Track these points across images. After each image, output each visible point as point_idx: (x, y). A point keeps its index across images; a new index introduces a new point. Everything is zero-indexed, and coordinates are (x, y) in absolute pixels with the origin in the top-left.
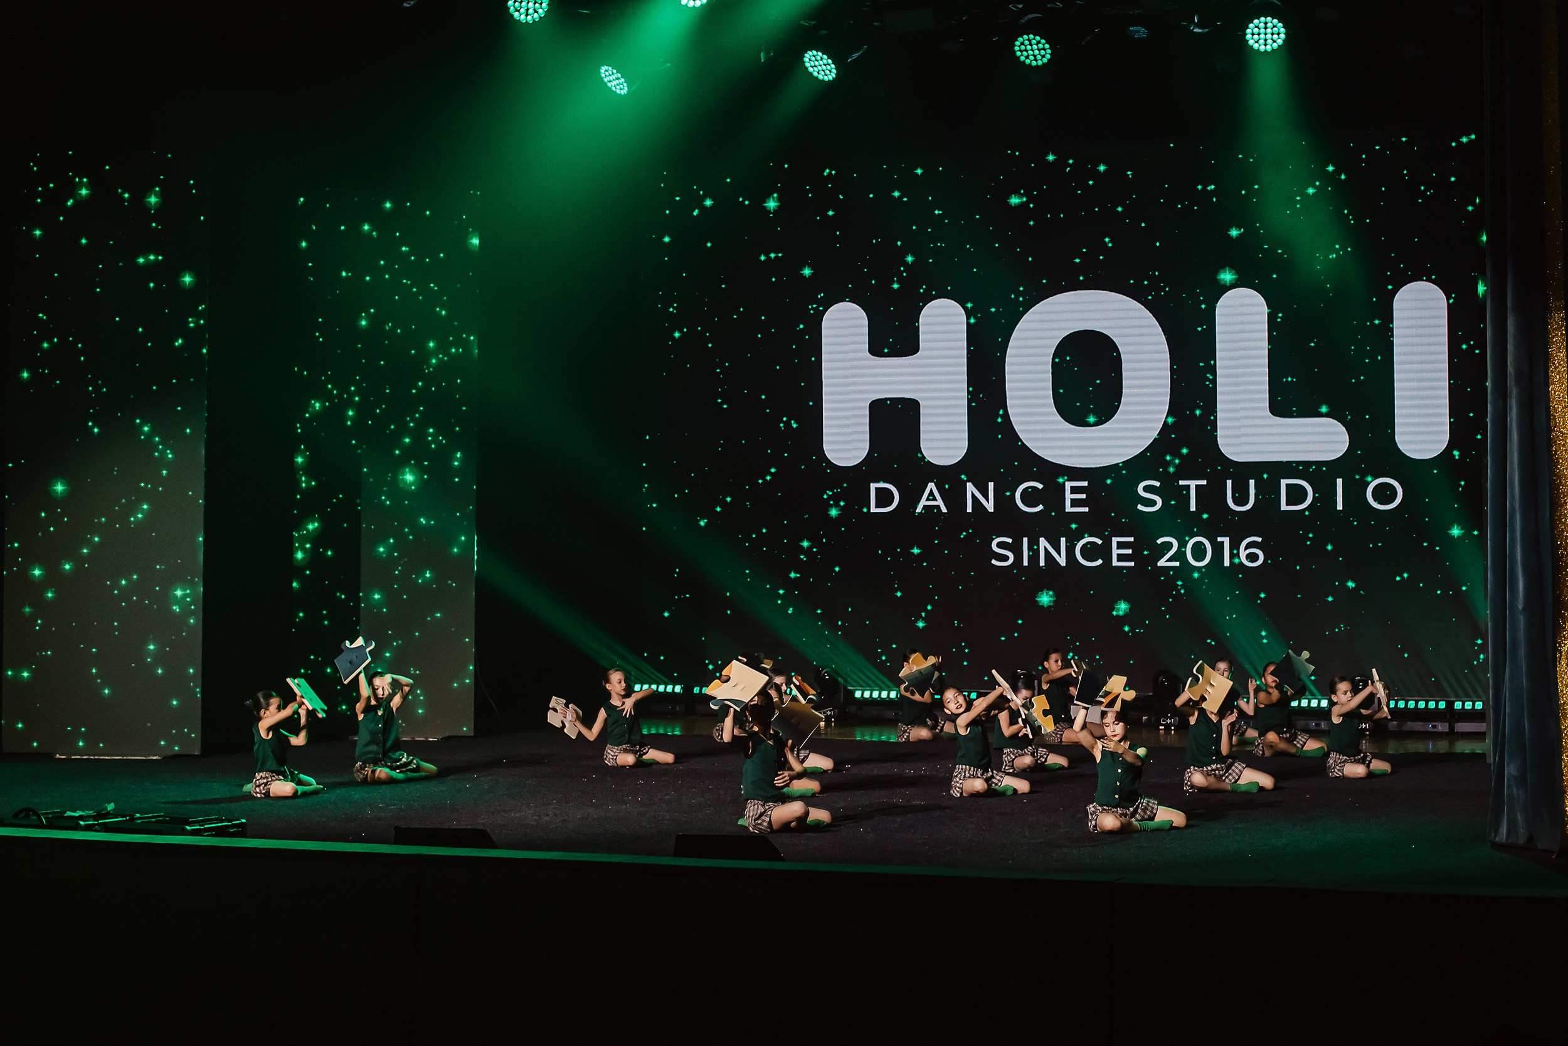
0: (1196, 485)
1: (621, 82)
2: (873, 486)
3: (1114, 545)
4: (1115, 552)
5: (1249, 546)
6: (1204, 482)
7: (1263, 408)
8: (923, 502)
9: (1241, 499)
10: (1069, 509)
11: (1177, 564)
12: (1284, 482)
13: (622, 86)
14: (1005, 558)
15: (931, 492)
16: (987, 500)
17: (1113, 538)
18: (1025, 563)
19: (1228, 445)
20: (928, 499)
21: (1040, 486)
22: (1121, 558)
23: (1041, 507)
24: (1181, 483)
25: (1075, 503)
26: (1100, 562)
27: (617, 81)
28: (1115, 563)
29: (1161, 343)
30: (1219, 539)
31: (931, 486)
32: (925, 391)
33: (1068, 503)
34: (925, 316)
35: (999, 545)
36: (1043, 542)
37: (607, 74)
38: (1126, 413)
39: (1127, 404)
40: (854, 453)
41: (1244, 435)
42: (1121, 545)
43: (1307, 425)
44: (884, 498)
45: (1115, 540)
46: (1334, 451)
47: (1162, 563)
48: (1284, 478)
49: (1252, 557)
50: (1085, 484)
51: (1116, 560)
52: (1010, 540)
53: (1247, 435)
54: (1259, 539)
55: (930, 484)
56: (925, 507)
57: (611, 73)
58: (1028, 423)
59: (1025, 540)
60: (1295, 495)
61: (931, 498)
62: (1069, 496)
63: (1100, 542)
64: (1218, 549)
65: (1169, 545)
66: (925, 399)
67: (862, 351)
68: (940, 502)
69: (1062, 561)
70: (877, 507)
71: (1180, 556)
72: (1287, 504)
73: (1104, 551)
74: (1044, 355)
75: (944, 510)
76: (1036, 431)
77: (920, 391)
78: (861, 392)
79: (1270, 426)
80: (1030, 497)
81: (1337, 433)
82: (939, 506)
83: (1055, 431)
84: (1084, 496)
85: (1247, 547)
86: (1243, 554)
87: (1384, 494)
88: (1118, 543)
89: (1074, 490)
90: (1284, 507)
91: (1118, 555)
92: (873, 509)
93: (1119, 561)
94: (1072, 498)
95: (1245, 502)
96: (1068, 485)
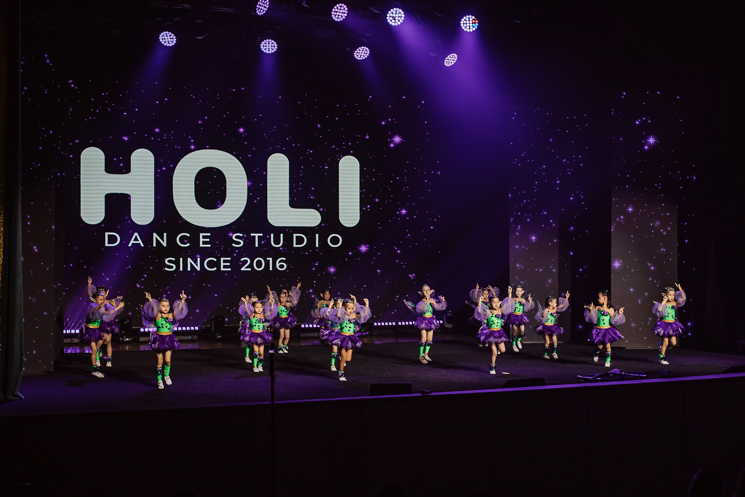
0: (258, 236)
2: (107, 234)
3: (222, 261)
4: (222, 264)
6: (261, 235)
7: (287, 204)
8: (132, 241)
9: (277, 241)
10: (201, 245)
11: (250, 269)
12: (294, 235)
14: (172, 267)
15: (136, 236)
16: (163, 241)
17: (221, 258)
18: (181, 269)
19: (271, 219)
20: (134, 241)
21: (188, 235)
22: (225, 267)
23: (188, 244)
24: (252, 235)
25: (204, 243)
26: (215, 269)
29: (244, 175)
30: (268, 259)
32: (133, 190)
33: (201, 243)
34: (134, 156)
35: (169, 261)
36: (189, 260)
38: (228, 204)
39: (228, 200)
40: (97, 218)
41: (279, 215)
43: (304, 212)
44: (112, 239)
45: (222, 259)
46: (315, 223)
47: (243, 269)
48: (295, 233)
49: (282, 266)
50: (209, 234)
51: (223, 268)
52: (174, 259)
53: (280, 215)
54: (285, 259)
55: (135, 233)
56: (133, 244)
58: (183, 207)
59: (181, 259)
60: (300, 240)
61: (136, 239)
62: (201, 240)
63: (215, 260)
64: (267, 263)
65: (246, 261)
66: (133, 194)
67: (101, 171)
68: (140, 242)
69: (198, 268)
70: (109, 243)
71: (251, 266)
72: (296, 244)
73: (218, 264)
74: (191, 177)
75: (142, 245)
76: (186, 211)
77: (130, 190)
78: (101, 190)
79: (289, 212)
80: (183, 240)
81: (317, 215)
82: (139, 244)
83: (196, 211)
84: (208, 240)
85: (279, 262)
86: (278, 265)
87: (335, 241)
88: (224, 260)
89: (204, 237)
90: (295, 246)
91: (224, 265)
92: (107, 245)
93: (224, 268)
94: (203, 240)
95: (279, 243)
96: (201, 235)
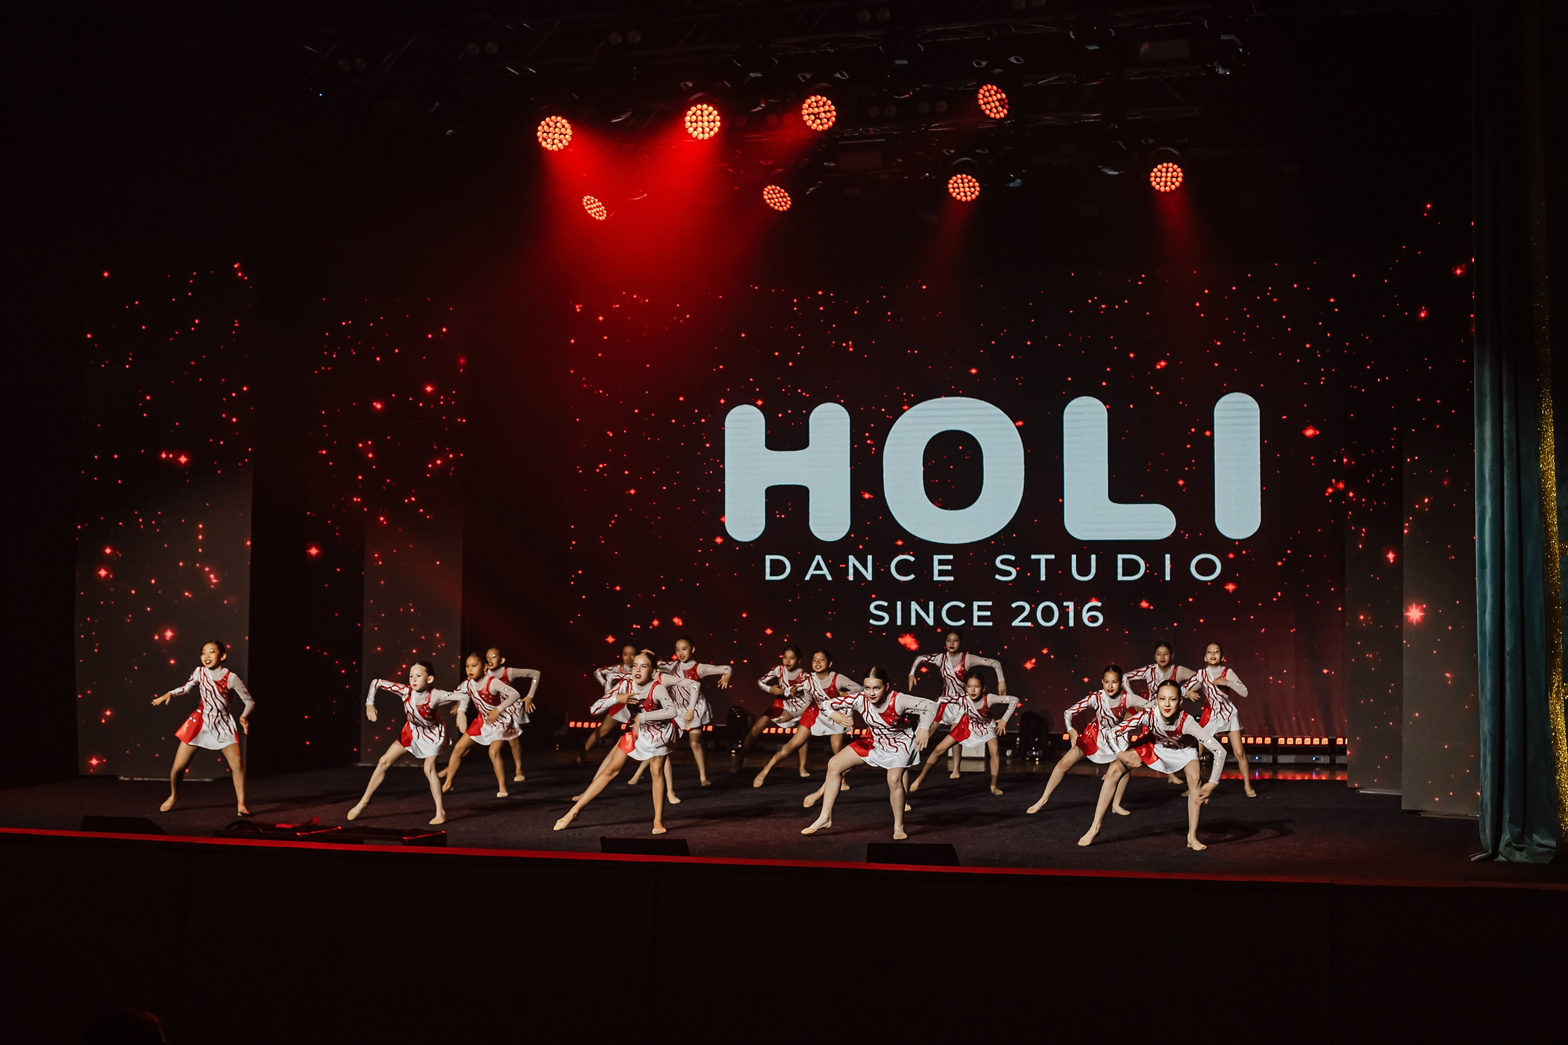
0: (1047, 560)
1: (601, 209)
2: (768, 558)
3: (975, 608)
4: (976, 614)
5: (1090, 609)
6: (1052, 557)
7: (1103, 496)
8: (812, 571)
9: (1084, 569)
10: (936, 578)
12: (1120, 557)
13: (601, 213)
14: (882, 618)
15: (818, 562)
16: (867, 570)
17: (974, 603)
18: (899, 623)
19: (1073, 526)
20: (815, 569)
21: (912, 559)
22: (980, 619)
23: (912, 577)
24: (1033, 557)
25: (941, 573)
26: (963, 622)
27: (598, 209)
28: (976, 623)
29: (1017, 443)
30: (1065, 604)
31: (818, 558)
32: (814, 479)
33: (936, 572)
34: (814, 417)
35: (877, 608)
36: (914, 606)
37: (589, 202)
38: (986, 496)
39: (987, 492)
40: (752, 530)
42: (980, 608)
43: (1140, 510)
44: (777, 568)
45: (976, 604)
46: (1162, 532)
47: (1016, 623)
48: (1120, 554)
49: (1094, 619)
50: (951, 557)
51: (977, 620)
52: (886, 604)
54: (1099, 604)
55: (817, 556)
56: (813, 575)
57: (592, 201)
59: (899, 604)
60: (1131, 567)
61: (818, 568)
62: (937, 568)
63: (963, 605)
64: (1064, 612)
65: (1022, 609)
66: (814, 486)
67: (759, 446)
68: (825, 571)
69: (930, 621)
70: (771, 575)
71: (1031, 617)
72: (1124, 575)
73: (967, 614)
74: (917, 450)
75: (829, 578)
76: (908, 512)
77: (809, 479)
78: (759, 480)
79: (1109, 510)
80: (903, 568)
81: (1166, 517)
82: (824, 575)
83: (925, 512)
84: (950, 567)
85: (1088, 611)
86: (1085, 616)
87: (1206, 567)
88: (979, 606)
89: (941, 562)
90: (1120, 578)
91: (979, 617)
92: (768, 577)
93: (979, 621)
94: (939, 569)
95: (1088, 573)
96: (936, 558)
